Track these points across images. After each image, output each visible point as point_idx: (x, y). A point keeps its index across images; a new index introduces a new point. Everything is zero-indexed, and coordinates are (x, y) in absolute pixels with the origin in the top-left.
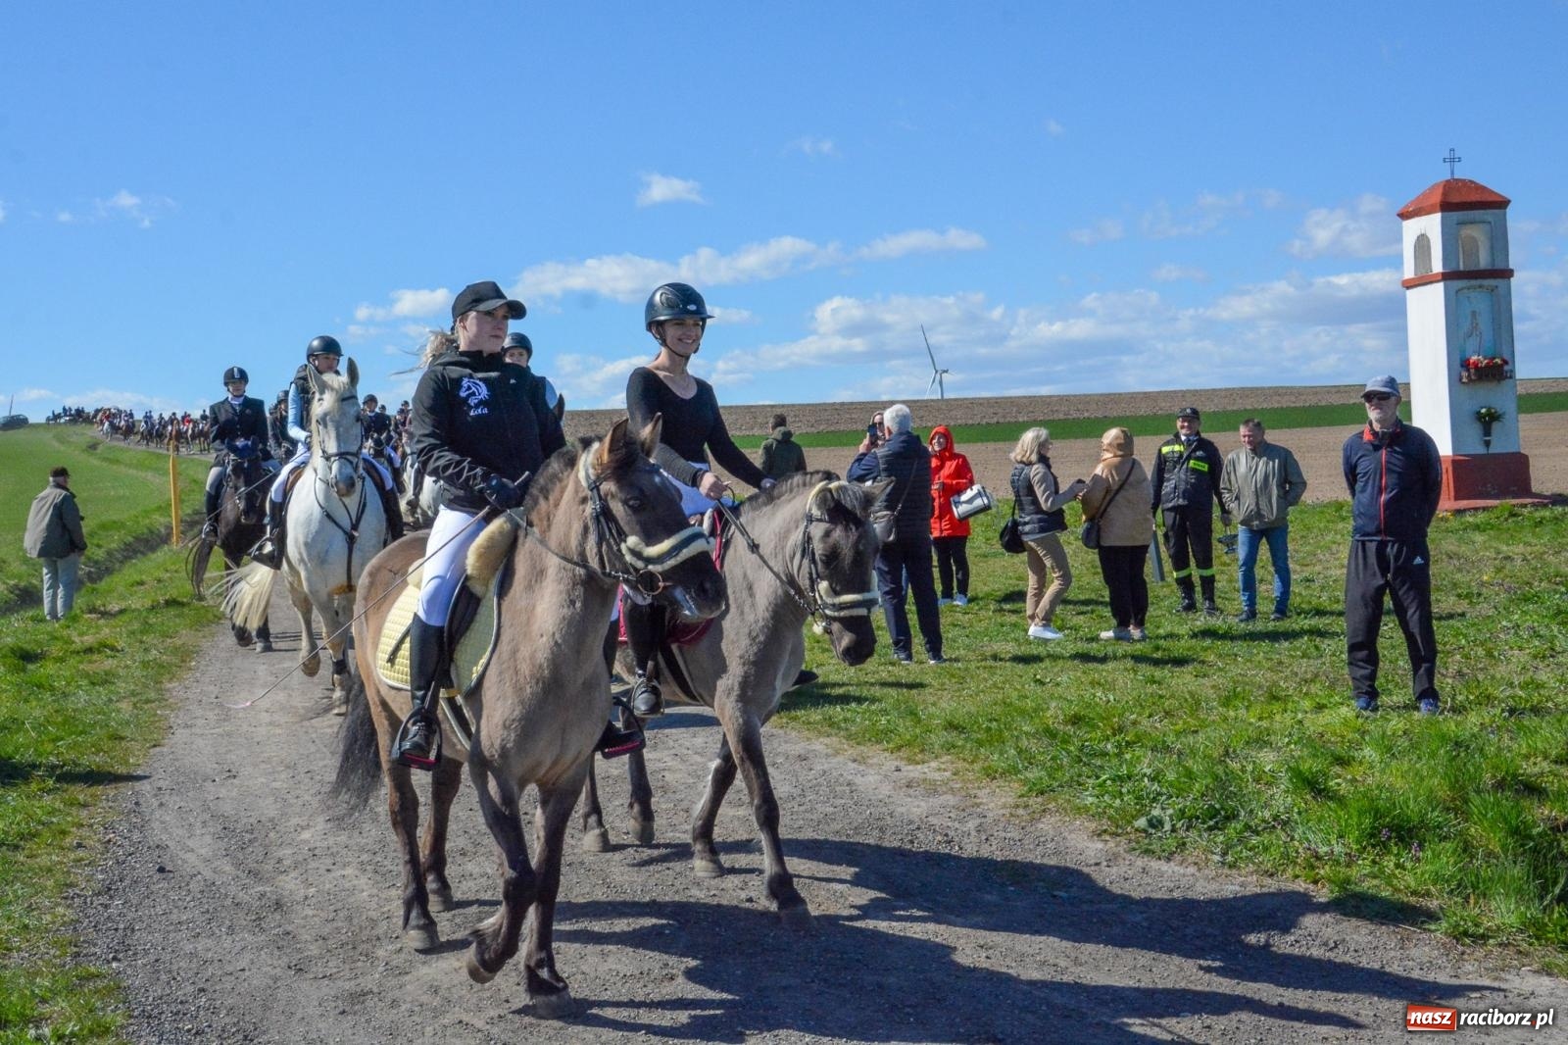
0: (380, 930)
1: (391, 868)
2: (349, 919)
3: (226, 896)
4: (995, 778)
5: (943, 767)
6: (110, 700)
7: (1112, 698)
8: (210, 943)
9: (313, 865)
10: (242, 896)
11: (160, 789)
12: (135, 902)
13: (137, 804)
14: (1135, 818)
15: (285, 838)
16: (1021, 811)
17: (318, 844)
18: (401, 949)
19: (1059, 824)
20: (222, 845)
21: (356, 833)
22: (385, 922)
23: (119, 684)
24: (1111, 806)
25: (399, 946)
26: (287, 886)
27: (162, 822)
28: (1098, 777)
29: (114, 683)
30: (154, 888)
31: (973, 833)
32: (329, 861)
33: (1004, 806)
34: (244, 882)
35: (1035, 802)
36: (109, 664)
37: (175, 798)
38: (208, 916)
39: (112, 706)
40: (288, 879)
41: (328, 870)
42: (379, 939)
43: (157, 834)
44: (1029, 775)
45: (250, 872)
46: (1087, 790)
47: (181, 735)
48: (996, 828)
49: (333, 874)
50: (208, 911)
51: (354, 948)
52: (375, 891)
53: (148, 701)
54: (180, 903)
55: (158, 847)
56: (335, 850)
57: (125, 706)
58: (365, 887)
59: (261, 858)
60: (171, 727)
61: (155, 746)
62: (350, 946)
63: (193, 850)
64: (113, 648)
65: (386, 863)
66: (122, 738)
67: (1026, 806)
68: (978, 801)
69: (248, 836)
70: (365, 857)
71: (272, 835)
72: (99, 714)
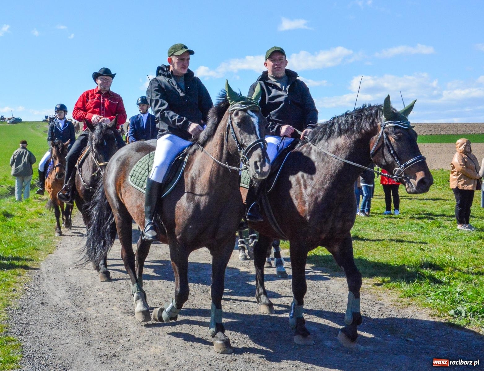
0: (123, 332)
1: (131, 308)
2: (111, 327)
3: (66, 314)
4: (390, 289)
5: (369, 283)
6: (36, 234)
7: (453, 258)
8: (57, 332)
9: (101, 304)
10: (72, 315)
11: (48, 270)
12: (31, 314)
13: (39, 276)
14: (449, 310)
15: (92, 293)
16: (399, 304)
17: (105, 297)
18: (129, 340)
19: (415, 310)
20: (68, 294)
21: (120, 293)
22: (125, 329)
23: (41, 228)
24: (439, 305)
25: (129, 339)
26: (90, 312)
27: (47, 284)
28: (436, 292)
29: (39, 228)
30: (40, 309)
31: (377, 311)
32: (108, 303)
33: (392, 301)
34: (73, 309)
35: (406, 300)
36: (39, 220)
37: (54, 275)
38: (58, 321)
39: (36, 237)
40: (91, 309)
41: (107, 307)
42: (121, 336)
43: (44, 288)
44: (405, 288)
45: (76, 305)
46: (429, 297)
47: (61, 250)
48: (387, 310)
49: (109, 309)
50: (58, 320)
51: (112, 338)
52: (123, 317)
53: (50, 236)
54: (48, 315)
55: (44, 293)
56: (110, 299)
57: (41, 237)
58: (120, 315)
59: (81, 301)
60: (57, 247)
61: (50, 254)
62: (110, 338)
63: (56, 296)
64: (41, 214)
65: (130, 306)
66: (38, 250)
67: (402, 302)
68: (380, 298)
69: (78, 291)
70: (122, 303)
71: (88, 292)
72: (31, 239)
